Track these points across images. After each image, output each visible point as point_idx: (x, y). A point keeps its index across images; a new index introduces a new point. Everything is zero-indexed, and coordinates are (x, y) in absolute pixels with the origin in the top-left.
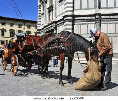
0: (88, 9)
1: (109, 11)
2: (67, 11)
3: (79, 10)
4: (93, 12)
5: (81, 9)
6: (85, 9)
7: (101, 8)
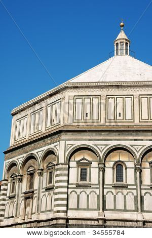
0: (88, 209)
1: (117, 214)
2: (58, 212)
3: (75, 209)
4: (95, 214)
5: (78, 209)
6: (84, 209)
7: (107, 210)
